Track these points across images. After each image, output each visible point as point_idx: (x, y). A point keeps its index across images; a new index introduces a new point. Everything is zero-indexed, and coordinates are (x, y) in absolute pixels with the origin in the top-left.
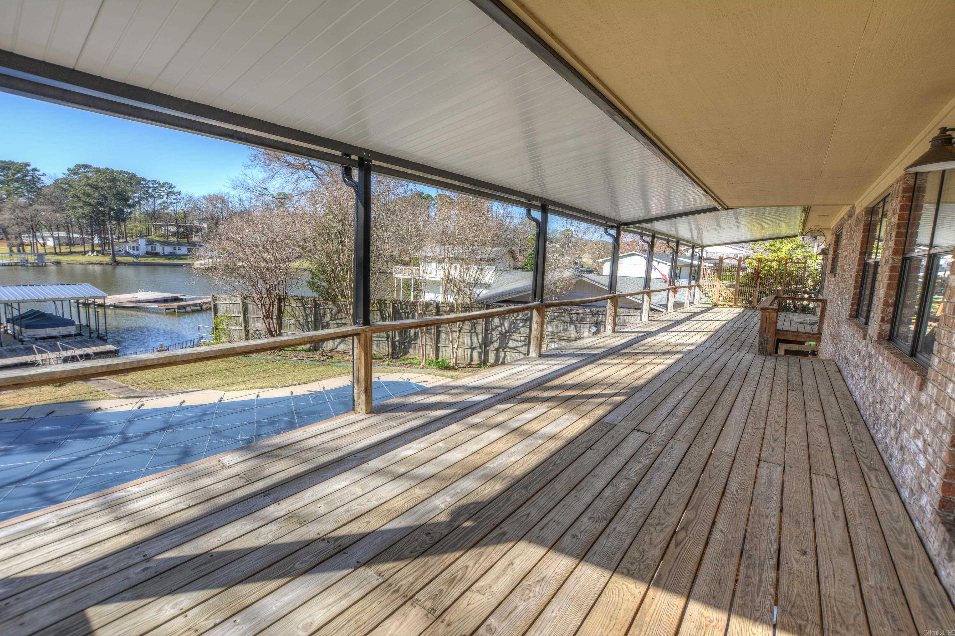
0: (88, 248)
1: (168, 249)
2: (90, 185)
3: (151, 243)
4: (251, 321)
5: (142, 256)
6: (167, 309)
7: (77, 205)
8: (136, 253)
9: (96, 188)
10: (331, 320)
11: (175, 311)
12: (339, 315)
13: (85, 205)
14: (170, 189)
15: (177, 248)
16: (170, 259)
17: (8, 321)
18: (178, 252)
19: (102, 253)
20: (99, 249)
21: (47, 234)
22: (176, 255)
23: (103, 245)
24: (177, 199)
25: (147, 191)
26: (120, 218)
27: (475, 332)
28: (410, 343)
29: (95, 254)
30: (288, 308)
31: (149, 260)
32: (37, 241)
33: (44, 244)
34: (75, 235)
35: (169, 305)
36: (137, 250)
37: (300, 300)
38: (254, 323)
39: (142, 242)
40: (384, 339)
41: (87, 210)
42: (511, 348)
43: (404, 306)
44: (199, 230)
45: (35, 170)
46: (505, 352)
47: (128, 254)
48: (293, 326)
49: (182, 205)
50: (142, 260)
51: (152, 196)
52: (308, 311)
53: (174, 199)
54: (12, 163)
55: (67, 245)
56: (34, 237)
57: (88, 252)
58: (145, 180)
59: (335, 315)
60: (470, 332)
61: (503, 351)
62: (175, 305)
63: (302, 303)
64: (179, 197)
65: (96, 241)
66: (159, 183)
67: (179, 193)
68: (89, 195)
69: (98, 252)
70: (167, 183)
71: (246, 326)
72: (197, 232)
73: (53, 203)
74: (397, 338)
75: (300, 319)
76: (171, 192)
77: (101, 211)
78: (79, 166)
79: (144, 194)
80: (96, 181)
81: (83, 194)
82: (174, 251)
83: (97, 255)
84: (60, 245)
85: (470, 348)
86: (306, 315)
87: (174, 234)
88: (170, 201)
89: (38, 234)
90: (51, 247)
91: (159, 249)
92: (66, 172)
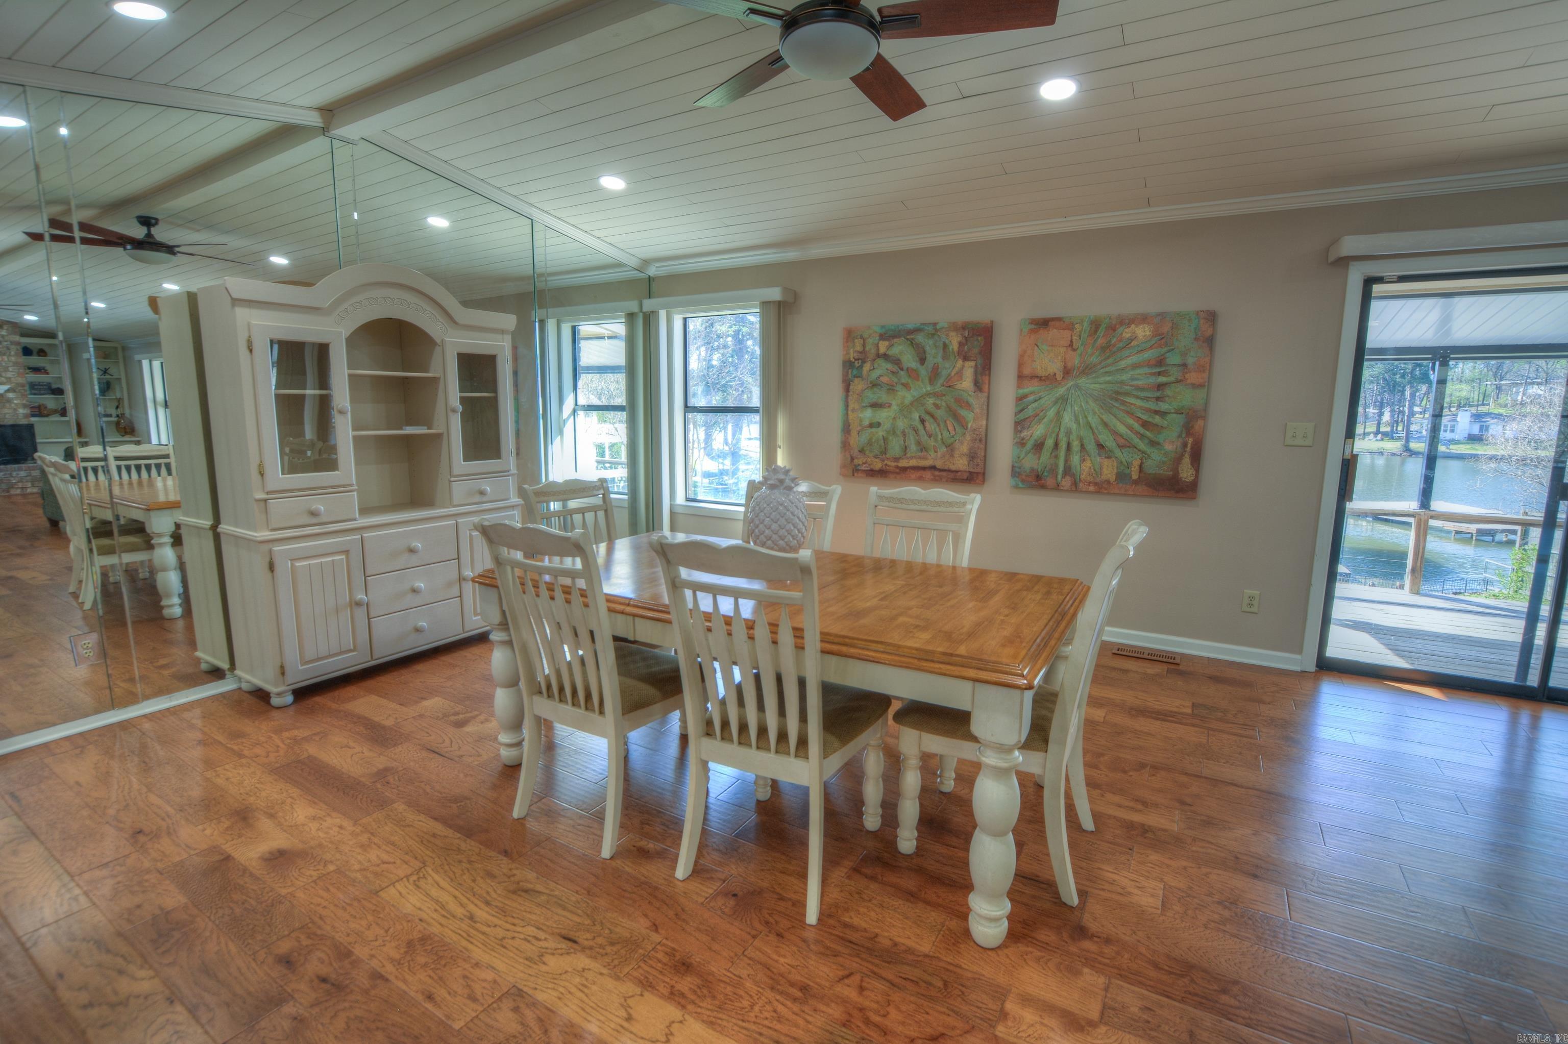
11: (1472, 537)
19: (1390, 436)
20: (1388, 429)
23: (1395, 423)
35: (1464, 527)
36: (1452, 431)
57: (1369, 434)
65: (1386, 417)
69: (1385, 434)
83: (1382, 440)
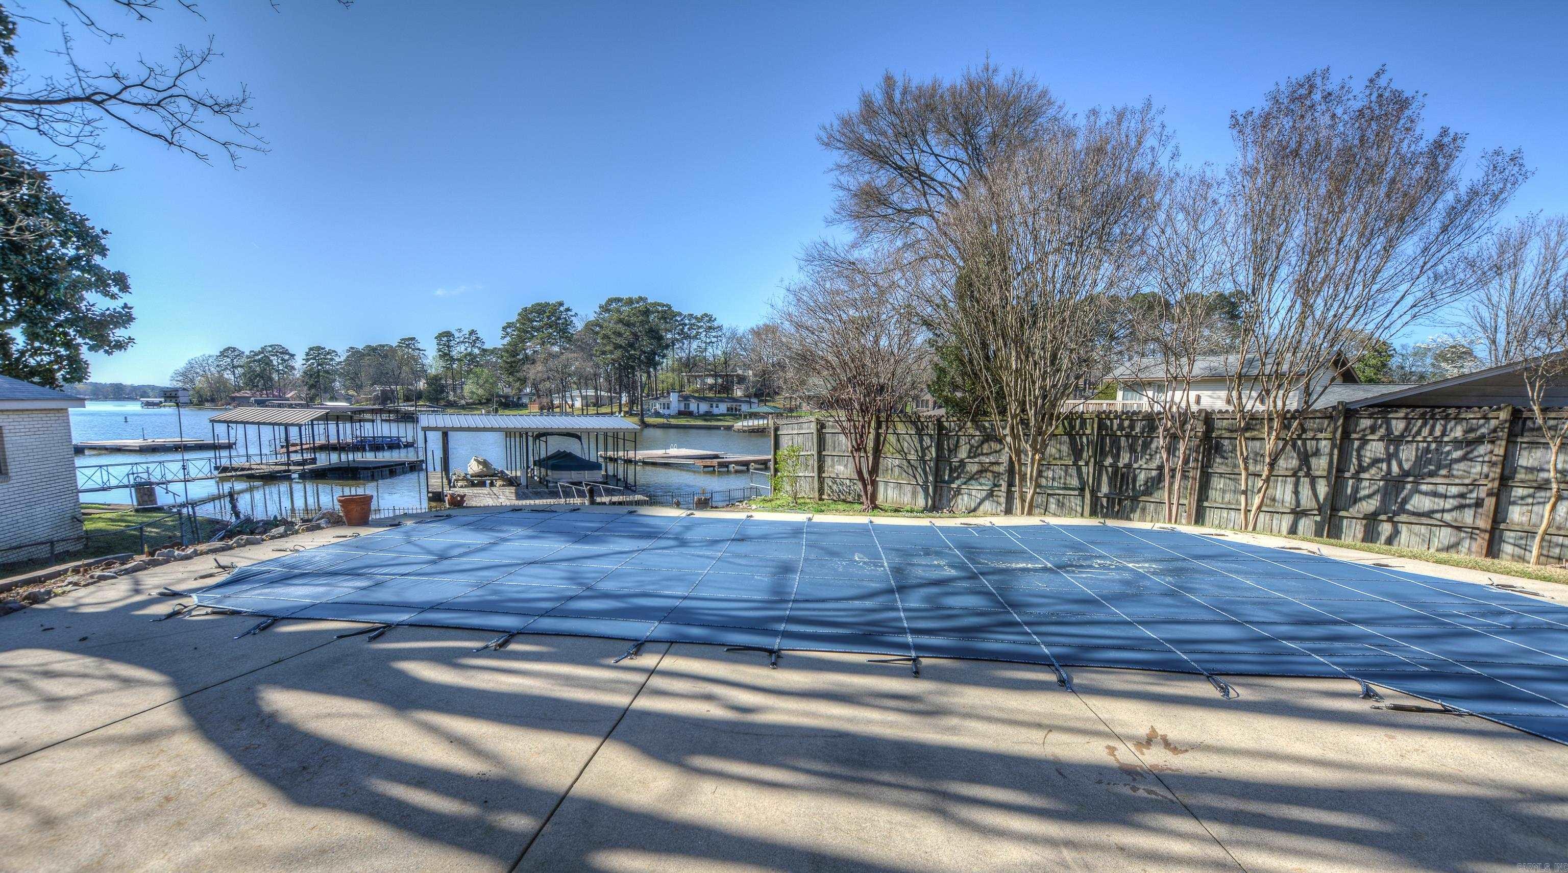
0: (616, 409)
1: (704, 407)
2: (620, 321)
3: (686, 398)
4: (829, 461)
5: (673, 417)
6: (705, 467)
7: (608, 348)
8: (666, 412)
9: (628, 324)
10: (969, 457)
11: (714, 470)
12: (986, 446)
13: (615, 348)
14: (708, 323)
15: (714, 405)
16: (706, 420)
17: (535, 464)
18: (715, 411)
19: (630, 414)
20: (627, 408)
21: (576, 393)
22: (714, 415)
23: (632, 402)
24: (717, 337)
25: (682, 330)
26: (651, 362)
27: (1308, 475)
28: (1135, 499)
29: (622, 414)
30: (892, 438)
31: (683, 421)
32: (566, 402)
33: (573, 405)
34: (603, 393)
35: (708, 462)
36: (668, 408)
37: (913, 423)
38: (833, 466)
39: (674, 397)
40: (1077, 493)
41: (618, 353)
42: (1414, 514)
43: (1126, 423)
44: (742, 380)
45: (568, 310)
46: (1395, 524)
47: (657, 414)
48: (897, 470)
49: (723, 345)
50: (673, 421)
51: (688, 337)
52: (927, 441)
53: (714, 337)
54: (548, 304)
55: (594, 406)
56: (564, 397)
57: (615, 413)
58: (680, 314)
59: (977, 448)
60: (1294, 475)
61: (1390, 520)
62: (715, 462)
63: (917, 428)
64: (720, 333)
65: (624, 399)
66: (696, 318)
67: (720, 328)
68: (620, 335)
69: (626, 413)
70: (706, 315)
71: (821, 469)
72: (739, 383)
73: (582, 349)
74: (1105, 489)
75: (912, 457)
76: (710, 328)
77: (631, 355)
78: (611, 301)
79: (678, 333)
80: (628, 316)
81: (614, 333)
82: (711, 410)
83: (625, 416)
84: (587, 406)
85: (1293, 512)
86: (923, 450)
87: (711, 387)
88: (708, 341)
89: (568, 394)
90: (578, 409)
91: (693, 407)
92: (598, 310)
